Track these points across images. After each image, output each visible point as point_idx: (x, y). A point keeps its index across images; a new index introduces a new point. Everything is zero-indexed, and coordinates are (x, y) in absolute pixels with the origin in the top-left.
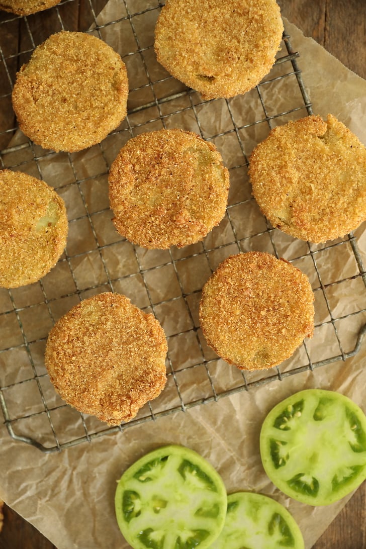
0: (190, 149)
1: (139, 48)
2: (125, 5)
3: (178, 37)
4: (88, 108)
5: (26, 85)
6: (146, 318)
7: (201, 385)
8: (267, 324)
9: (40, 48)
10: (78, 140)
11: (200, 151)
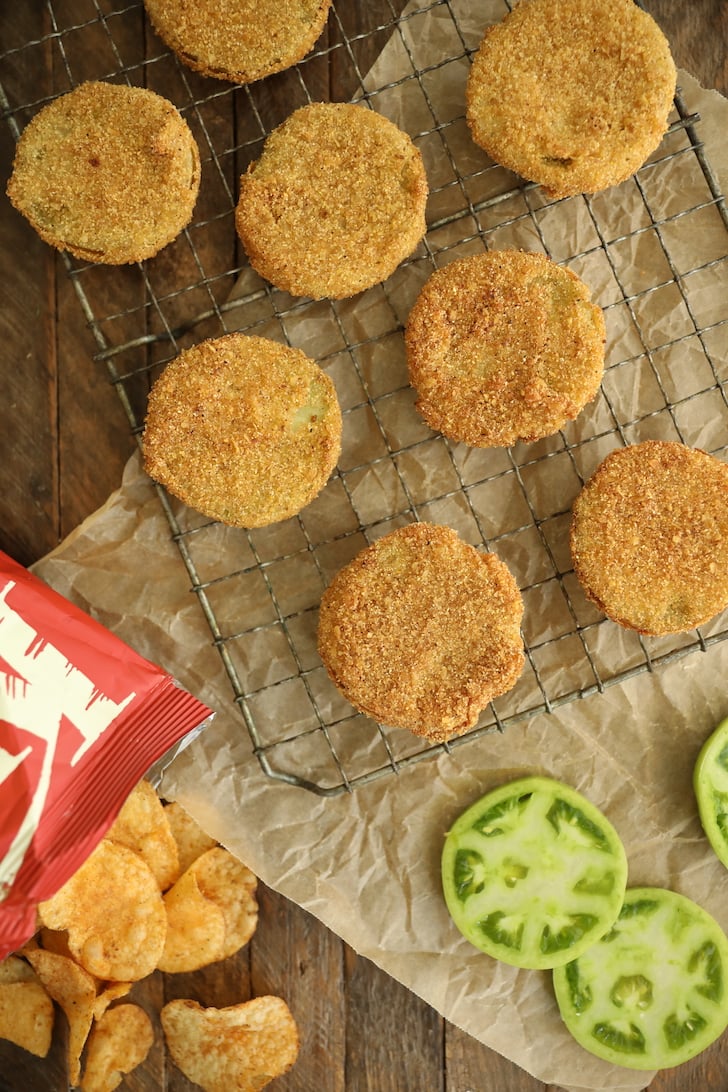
0: (537, 279)
1: (437, 124)
2: (410, 55)
3: (507, 98)
4: (365, 224)
5: (260, 193)
6: (485, 560)
7: (572, 667)
8: (685, 557)
9: (278, 132)
10: (351, 276)
11: (553, 281)
